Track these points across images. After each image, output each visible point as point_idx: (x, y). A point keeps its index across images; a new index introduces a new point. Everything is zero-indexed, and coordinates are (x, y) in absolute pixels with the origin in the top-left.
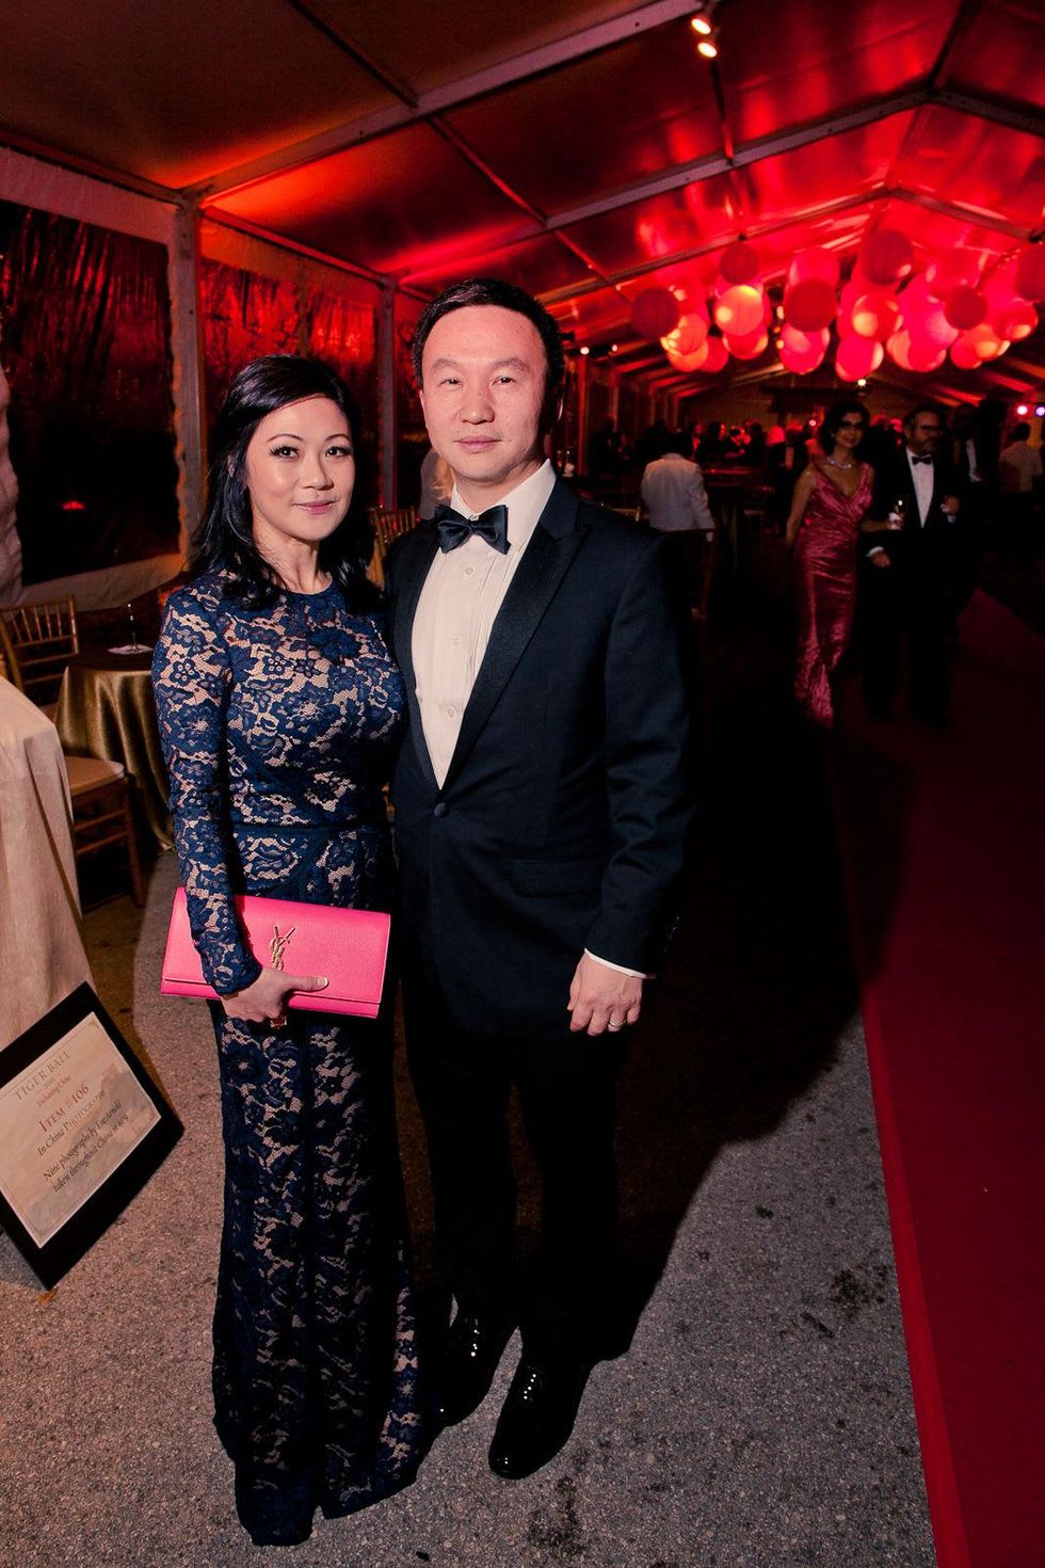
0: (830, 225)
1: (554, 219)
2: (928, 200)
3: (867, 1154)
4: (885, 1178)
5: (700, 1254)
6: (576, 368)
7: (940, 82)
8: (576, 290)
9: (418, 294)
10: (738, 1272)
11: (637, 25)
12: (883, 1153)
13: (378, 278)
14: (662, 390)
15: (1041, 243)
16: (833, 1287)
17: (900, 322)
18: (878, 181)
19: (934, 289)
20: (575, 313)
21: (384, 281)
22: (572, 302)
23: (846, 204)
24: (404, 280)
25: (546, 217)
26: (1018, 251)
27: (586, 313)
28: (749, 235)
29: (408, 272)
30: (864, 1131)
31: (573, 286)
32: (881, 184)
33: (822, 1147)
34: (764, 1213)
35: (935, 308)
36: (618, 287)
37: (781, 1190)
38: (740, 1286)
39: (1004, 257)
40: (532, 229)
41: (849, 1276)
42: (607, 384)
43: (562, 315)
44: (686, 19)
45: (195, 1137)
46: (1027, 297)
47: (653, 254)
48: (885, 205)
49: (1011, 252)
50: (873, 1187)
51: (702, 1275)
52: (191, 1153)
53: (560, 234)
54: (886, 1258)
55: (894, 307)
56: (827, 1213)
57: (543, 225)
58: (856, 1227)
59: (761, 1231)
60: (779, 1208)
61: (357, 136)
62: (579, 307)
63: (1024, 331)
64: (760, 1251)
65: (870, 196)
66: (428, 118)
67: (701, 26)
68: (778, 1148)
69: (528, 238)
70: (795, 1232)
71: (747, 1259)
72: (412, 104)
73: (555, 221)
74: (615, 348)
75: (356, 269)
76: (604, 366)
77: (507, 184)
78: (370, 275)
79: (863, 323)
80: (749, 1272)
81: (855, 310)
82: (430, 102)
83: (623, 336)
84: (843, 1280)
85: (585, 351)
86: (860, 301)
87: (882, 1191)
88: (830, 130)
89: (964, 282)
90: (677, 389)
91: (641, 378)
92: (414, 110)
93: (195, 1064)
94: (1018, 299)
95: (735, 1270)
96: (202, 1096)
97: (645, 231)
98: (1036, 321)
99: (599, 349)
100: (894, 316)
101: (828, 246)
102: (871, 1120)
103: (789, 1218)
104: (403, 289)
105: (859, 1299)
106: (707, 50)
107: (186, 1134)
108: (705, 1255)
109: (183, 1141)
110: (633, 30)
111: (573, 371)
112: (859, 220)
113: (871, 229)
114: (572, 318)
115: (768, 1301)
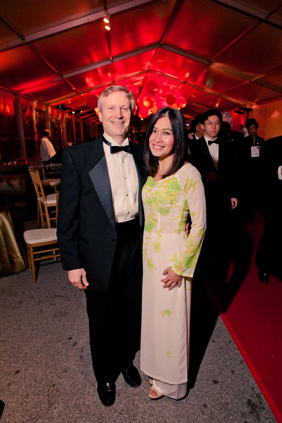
0: (135, 79)
1: (66, 75)
2: (159, 73)
3: (235, 351)
4: (244, 359)
5: (204, 406)
6: (71, 117)
7: (162, 43)
8: (70, 96)
9: (27, 97)
10: (218, 410)
11: (88, 20)
12: (239, 349)
13: (14, 92)
14: (93, 123)
15: (186, 84)
16: (248, 407)
17: (155, 103)
18: (147, 68)
19: (162, 95)
20: (70, 102)
21: (16, 93)
22: (69, 99)
23: (139, 74)
24: (22, 93)
25: (63, 75)
26: (180, 86)
27: (73, 102)
28: (116, 81)
29: (23, 90)
30: (230, 342)
31: (68, 95)
32: (147, 69)
33: (221, 351)
34: (216, 382)
35: (163, 100)
36: (82, 95)
37: (217, 371)
38: (221, 416)
39: (177, 87)
40: (59, 79)
41: (251, 401)
42: (79, 121)
43: (66, 103)
44: (102, 19)
45: (10, 405)
46: (184, 97)
47: (90, 86)
48: (148, 74)
49: (179, 86)
50: (241, 363)
51: (208, 415)
52: (10, 415)
53: (66, 80)
54: (257, 390)
55: (153, 100)
56: (233, 377)
57: (62, 77)
58: (244, 380)
59: (218, 390)
60: (220, 379)
61: (6, 47)
62: (71, 101)
63: (184, 105)
64: (221, 398)
65: (145, 72)
66: (27, 43)
67: (106, 21)
68: (209, 355)
69: (58, 81)
70: (228, 387)
71: (218, 403)
72: (23, 38)
73: (66, 76)
74: (81, 112)
75: (7, 89)
76: (78, 117)
77: (51, 65)
78: (11, 91)
79: (146, 104)
80: (221, 409)
81: (143, 101)
82: (29, 38)
83: (84, 108)
84: (250, 403)
85: (73, 113)
86: (145, 98)
87: (245, 363)
88: (137, 54)
89: (168, 93)
90: (97, 122)
91: (88, 120)
92: (24, 40)
93: (3, 370)
94: (182, 98)
95: (217, 409)
96: (9, 385)
97: (88, 80)
98: (187, 103)
99: (77, 112)
100: (153, 102)
101: (135, 84)
102: (230, 338)
103: (223, 382)
104: (22, 95)
105: (258, 409)
106: (108, 28)
107: (6, 405)
108: (205, 406)
109: (5, 409)
110: (87, 21)
111: (70, 118)
112: (142, 78)
113: (144, 81)
114: (69, 104)
115: (232, 420)
